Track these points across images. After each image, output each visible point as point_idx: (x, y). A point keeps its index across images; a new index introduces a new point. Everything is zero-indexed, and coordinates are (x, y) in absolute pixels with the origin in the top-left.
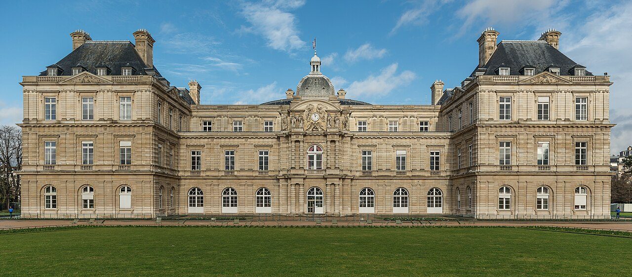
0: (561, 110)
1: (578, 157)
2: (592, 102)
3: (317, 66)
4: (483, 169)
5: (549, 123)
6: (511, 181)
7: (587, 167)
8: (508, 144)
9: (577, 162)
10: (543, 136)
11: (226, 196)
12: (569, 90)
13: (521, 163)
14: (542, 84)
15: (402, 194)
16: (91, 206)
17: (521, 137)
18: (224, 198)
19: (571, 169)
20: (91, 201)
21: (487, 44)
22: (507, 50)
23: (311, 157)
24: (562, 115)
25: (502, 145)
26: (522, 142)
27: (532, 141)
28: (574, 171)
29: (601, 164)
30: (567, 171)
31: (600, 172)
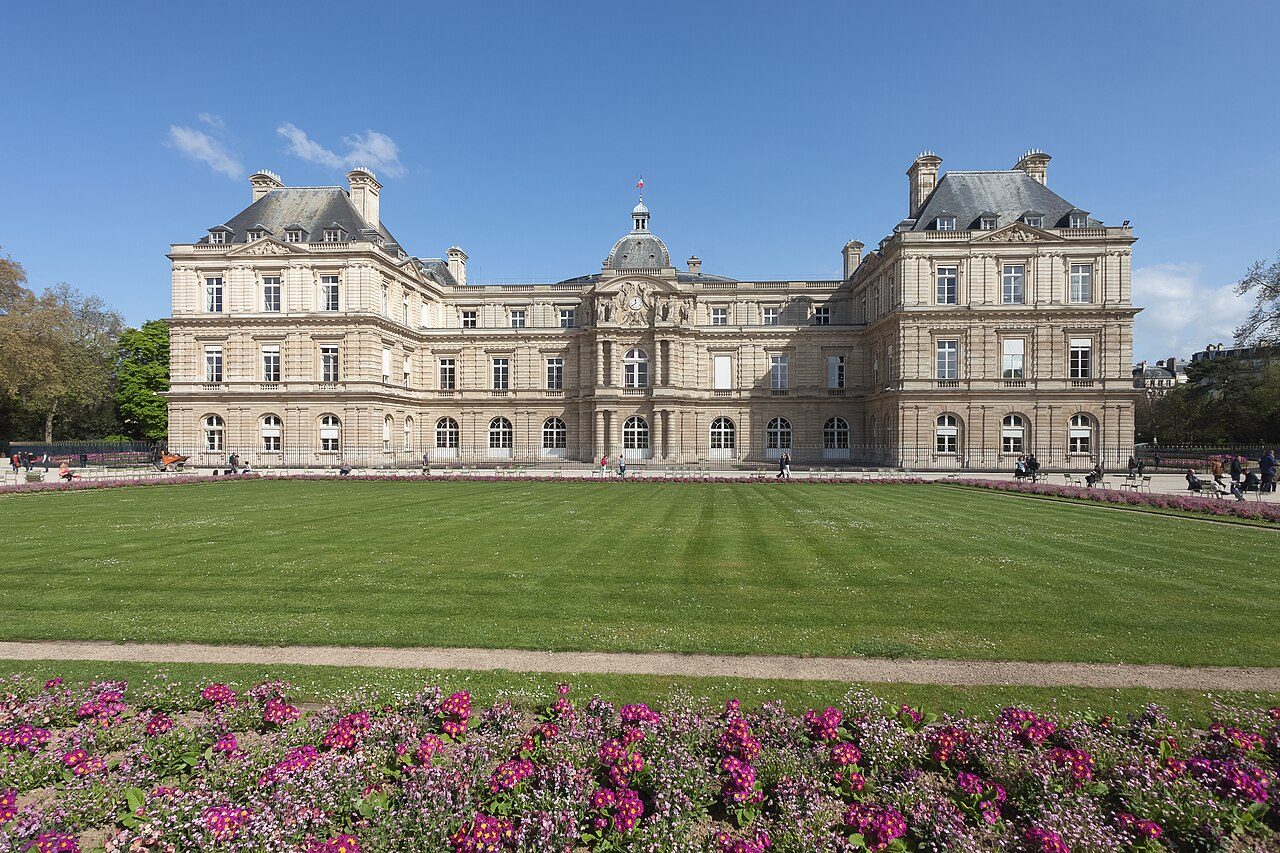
0: (1044, 286)
1: (1074, 364)
2: (1100, 271)
3: (643, 221)
4: (908, 386)
5: (1024, 308)
6: (958, 408)
7: (1092, 381)
8: (952, 345)
9: (1074, 373)
10: (1011, 331)
11: (495, 430)
12: (1059, 251)
13: (974, 376)
14: (1010, 244)
15: (782, 427)
16: (277, 447)
17: (974, 332)
18: (492, 434)
19: (1062, 386)
20: (277, 439)
21: (922, 179)
22: (955, 187)
23: (630, 368)
24: (1046, 294)
25: (941, 345)
26: (977, 340)
27: (994, 339)
28: (1068, 388)
29: (1116, 377)
30: (1054, 388)
31: (1114, 391)
